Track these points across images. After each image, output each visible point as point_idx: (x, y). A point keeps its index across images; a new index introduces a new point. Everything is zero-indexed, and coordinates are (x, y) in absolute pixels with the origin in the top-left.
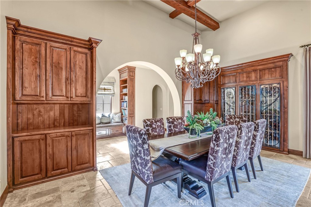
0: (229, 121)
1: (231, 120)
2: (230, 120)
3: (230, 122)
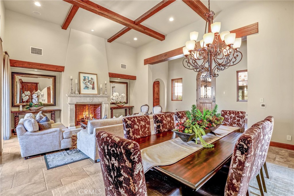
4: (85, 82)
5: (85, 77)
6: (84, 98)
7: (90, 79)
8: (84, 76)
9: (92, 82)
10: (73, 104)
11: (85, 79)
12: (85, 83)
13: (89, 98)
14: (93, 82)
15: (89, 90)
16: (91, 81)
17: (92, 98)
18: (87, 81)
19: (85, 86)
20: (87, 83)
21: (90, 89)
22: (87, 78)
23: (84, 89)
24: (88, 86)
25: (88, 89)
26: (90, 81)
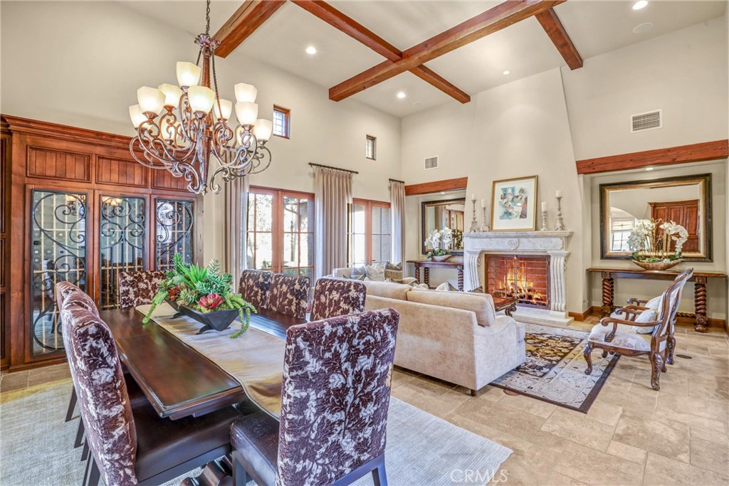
0: (135, 289)
1: (142, 285)
2: (137, 286)
3: (139, 290)
4: (505, 200)
5: (505, 190)
6: (497, 239)
7: (517, 193)
8: (502, 189)
9: (521, 198)
10: (475, 253)
11: (505, 195)
12: (504, 206)
13: (509, 239)
14: (523, 198)
15: (512, 220)
16: (519, 197)
17: (516, 240)
18: (510, 197)
19: (503, 210)
20: (510, 203)
21: (516, 217)
22: (510, 191)
23: (502, 218)
24: (510, 211)
25: (510, 219)
26: (517, 197)
